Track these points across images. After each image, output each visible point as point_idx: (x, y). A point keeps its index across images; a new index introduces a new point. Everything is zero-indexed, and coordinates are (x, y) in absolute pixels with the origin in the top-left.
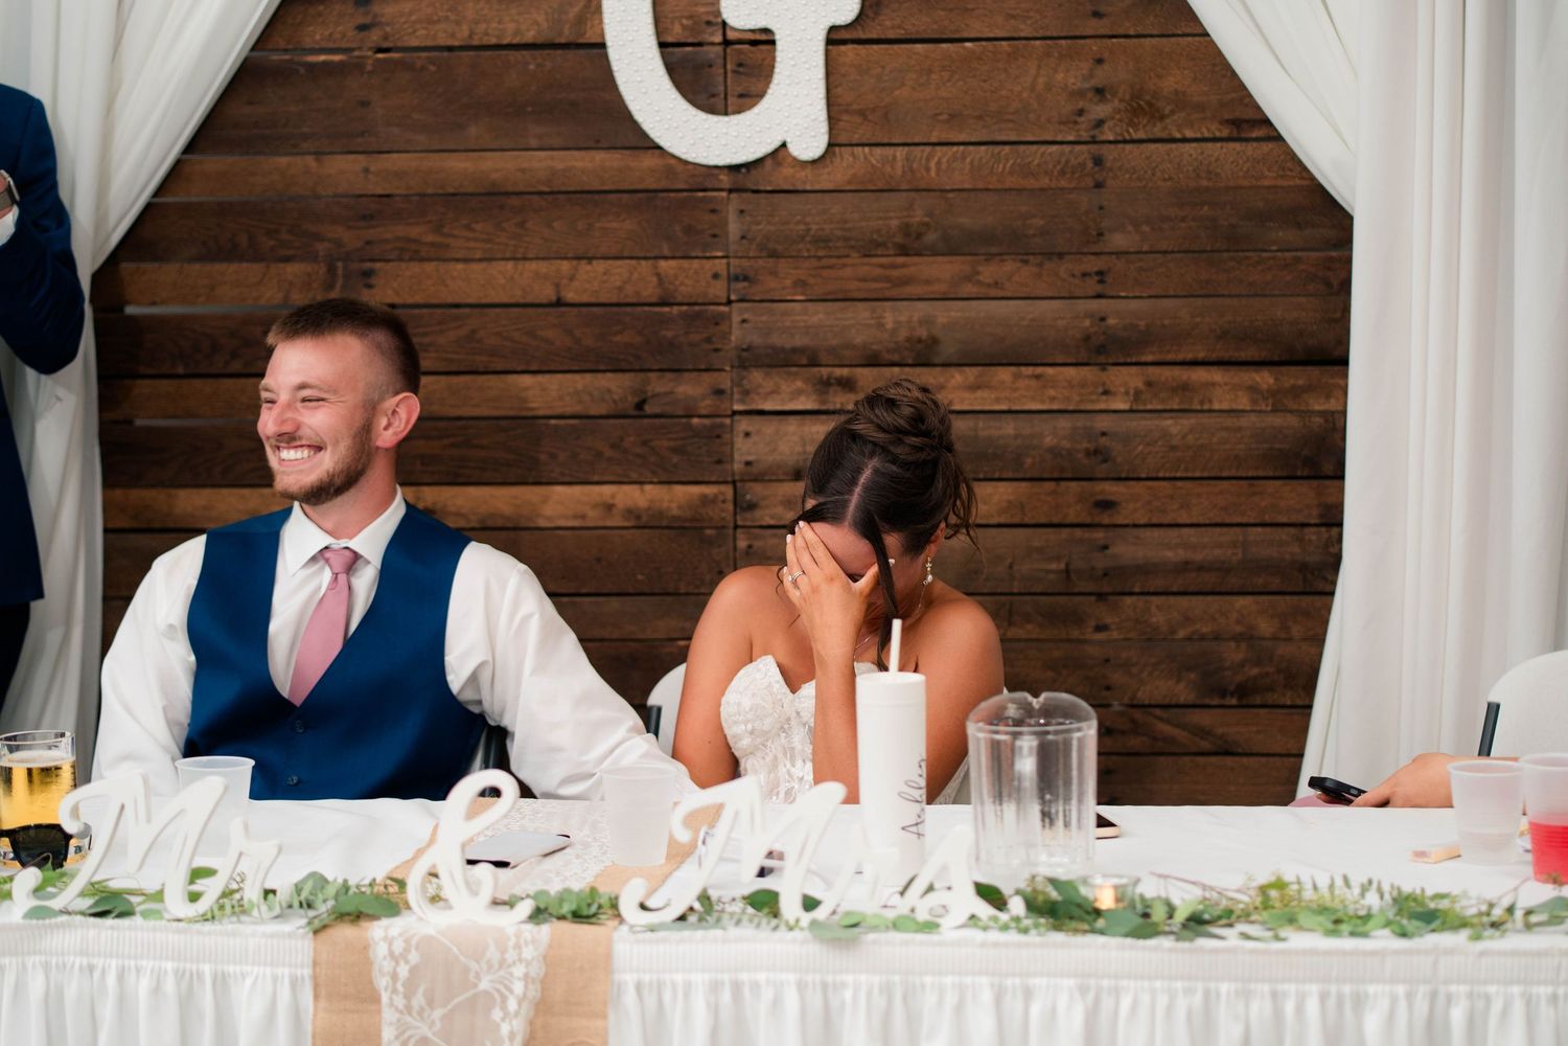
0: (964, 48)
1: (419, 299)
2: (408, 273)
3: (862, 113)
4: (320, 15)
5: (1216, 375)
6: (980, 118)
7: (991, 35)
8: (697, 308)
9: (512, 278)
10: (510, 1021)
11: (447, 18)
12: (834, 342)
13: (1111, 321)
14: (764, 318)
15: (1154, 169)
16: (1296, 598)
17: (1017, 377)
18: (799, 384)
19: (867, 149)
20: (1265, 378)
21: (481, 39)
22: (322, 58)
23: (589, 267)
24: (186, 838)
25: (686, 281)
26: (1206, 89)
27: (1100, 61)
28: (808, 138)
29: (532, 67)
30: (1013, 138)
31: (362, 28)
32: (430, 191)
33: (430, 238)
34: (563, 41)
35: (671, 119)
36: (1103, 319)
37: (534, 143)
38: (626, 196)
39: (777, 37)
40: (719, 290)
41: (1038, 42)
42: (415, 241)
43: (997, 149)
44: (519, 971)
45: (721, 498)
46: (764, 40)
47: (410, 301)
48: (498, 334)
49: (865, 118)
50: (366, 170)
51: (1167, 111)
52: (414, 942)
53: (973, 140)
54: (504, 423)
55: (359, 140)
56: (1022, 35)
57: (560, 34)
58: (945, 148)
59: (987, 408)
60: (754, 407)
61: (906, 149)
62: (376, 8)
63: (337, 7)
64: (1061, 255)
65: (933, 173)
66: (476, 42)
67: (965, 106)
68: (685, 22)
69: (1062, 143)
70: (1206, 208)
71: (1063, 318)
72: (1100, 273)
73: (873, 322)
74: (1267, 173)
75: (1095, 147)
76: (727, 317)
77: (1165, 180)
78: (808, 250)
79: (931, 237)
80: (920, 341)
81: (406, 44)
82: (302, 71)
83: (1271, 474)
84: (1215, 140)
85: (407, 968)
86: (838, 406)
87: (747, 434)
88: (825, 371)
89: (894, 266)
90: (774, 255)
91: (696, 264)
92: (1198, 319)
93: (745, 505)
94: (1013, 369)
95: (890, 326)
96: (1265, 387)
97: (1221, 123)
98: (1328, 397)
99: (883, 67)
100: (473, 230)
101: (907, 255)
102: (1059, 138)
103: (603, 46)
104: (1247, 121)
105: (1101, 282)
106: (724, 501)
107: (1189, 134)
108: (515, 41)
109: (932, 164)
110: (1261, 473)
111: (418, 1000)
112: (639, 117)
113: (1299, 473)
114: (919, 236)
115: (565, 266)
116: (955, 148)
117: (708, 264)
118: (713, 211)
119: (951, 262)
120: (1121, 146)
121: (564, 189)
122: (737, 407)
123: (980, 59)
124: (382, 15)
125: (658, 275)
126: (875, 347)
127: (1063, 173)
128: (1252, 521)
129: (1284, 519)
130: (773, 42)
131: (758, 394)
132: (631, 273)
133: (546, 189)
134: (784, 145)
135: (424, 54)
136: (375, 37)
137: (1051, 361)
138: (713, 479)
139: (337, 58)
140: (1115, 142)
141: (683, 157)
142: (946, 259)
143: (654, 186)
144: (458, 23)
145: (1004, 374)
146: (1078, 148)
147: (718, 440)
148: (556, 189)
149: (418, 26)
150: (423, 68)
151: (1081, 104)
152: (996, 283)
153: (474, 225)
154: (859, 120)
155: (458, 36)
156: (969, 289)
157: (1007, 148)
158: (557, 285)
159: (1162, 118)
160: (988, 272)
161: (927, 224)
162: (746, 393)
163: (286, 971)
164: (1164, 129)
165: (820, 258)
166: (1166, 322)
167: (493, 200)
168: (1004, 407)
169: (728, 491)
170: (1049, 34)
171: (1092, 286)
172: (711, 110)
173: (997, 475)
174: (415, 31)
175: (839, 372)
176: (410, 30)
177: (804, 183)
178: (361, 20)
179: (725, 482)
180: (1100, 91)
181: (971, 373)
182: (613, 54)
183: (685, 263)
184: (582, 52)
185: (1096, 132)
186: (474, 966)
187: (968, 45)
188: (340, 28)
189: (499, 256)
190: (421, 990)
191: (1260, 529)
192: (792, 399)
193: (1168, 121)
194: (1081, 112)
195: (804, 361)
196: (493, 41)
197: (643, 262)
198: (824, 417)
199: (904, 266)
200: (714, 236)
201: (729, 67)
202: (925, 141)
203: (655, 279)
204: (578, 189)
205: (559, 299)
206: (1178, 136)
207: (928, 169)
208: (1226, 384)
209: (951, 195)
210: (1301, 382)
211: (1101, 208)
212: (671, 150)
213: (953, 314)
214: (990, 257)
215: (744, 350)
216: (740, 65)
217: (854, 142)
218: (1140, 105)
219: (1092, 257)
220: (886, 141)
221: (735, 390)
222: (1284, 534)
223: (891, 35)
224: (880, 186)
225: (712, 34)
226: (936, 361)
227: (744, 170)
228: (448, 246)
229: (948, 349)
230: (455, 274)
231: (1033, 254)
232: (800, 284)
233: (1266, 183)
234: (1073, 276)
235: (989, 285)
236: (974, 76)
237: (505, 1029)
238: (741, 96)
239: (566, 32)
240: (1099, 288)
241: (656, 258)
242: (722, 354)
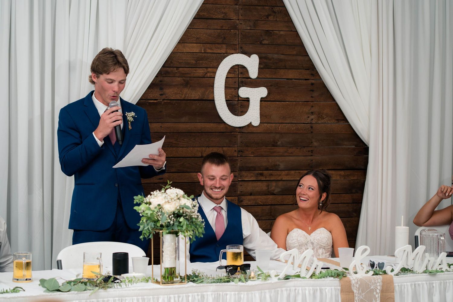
0: (286, 103)
1: (172, 156)
2: (169, 150)
3: (266, 116)
4: (152, 91)
5: (333, 172)
6: (289, 118)
7: (291, 101)
8: (231, 158)
9: (192, 151)
10: (378, 294)
11: (180, 93)
12: (259, 165)
13: (314, 161)
14: (245, 160)
15: (322, 129)
16: (348, 218)
17: (295, 173)
18: (252, 174)
19: (267, 124)
20: (342, 173)
21: (187, 98)
22: (152, 101)
23: (208, 149)
24: (306, 262)
25: (229, 152)
26: (332, 113)
27: (312, 107)
28: (256, 122)
29: (198, 105)
30: (296, 122)
31: (161, 95)
32: (175, 132)
33: (175, 142)
34: (204, 99)
35: (228, 117)
36: (312, 160)
37: (198, 121)
38: (217, 133)
39: (250, 99)
40: (236, 154)
41: (301, 102)
42: (171, 143)
43: (292, 125)
44: (378, 284)
45: (235, 199)
46: (247, 100)
47: (170, 156)
48: (189, 163)
49: (266, 117)
50: (161, 127)
51: (325, 117)
52: (359, 280)
53: (288, 122)
54: (190, 183)
55: (160, 120)
56: (297, 101)
57: (204, 97)
58: (282, 124)
59: (289, 179)
60: (243, 179)
61: (274, 124)
62: (164, 90)
63: (156, 90)
64: (304, 147)
65: (280, 129)
66: (186, 99)
67: (286, 115)
68: (230, 96)
69: (305, 123)
70: (332, 137)
71: (304, 160)
72: (312, 151)
73: (267, 161)
74: (343, 130)
75: (311, 124)
76: (237, 160)
77: (324, 132)
78: (254, 146)
79: (279, 143)
80: (276, 165)
81: (170, 99)
82: (148, 104)
83: (343, 193)
84: (334, 123)
85: (358, 285)
86: (260, 179)
87: (241, 185)
88: (257, 172)
89: (271, 149)
90: (247, 146)
91: (231, 148)
92: (330, 161)
93: (240, 201)
94: (295, 171)
95: (271, 162)
96: (342, 174)
97: (335, 120)
98: (354, 177)
99: (270, 107)
100: (184, 140)
101: (274, 147)
102: (304, 122)
103: (214, 100)
104: (340, 120)
105: (312, 153)
106: (236, 200)
107: (329, 122)
108: (194, 99)
109: (280, 127)
110: (341, 192)
111: (360, 291)
112: (221, 116)
113: (348, 192)
114: (277, 143)
115: (204, 149)
116: (284, 124)
117: (234, 148)
118: (235, 137)
119: (283, 148)
120: (316, 124)
121: (204, 132)
122: (239, 180)
123: (289, 105)
124: (166, 92)
125: (223, 150)
126: (267, 166)
127: (305, 130)
128: (339, 202)
129: (345, 202)
130: (249, 101)
131: (243, 177)
132: (218, 150)
133: (200, 132)
134: (251, 123)
135: (175, 101)
136: (164, 97)
137: (301, 169)
138: (234, 195)
139: (155, 101)
140: (315, 123)
141: (230, 125)
142: (282, 148)
143: (223, 131)
144: (182, 94)
145: (293, 172)
146: (308, 124)
147: (235, 187)
148: (202, 132)
149: (173, 95)
150: (175, 104)
151: (309, 115)
152: (292, 153)
153: (184, 139)
154: (265, 118)
155: (182, 97)
156: (286, 154)
157: (294, 124)
158: (202, 153)
159: (324, 119)
160: (290, 150)
161: (278, 140)
162: (241, 176)
163: (334, 287)
164: (324, 121)
165: (257, 147)
166: (324, 161)
167: (189, 134)
168: (293, 179)
169: (237, 198)
170: (302, 101)
171: (310, 154)
172: (235, 115)
173: (291, 194)
174: (173, 96)
175: (260, 172)
176: (172, 96)
177: (254, 131)
178: (161, 93)
179: (236, 196)
180: (312, 113)
181: (286, 172)
182: (216, 102)
183: (229, 148)
184: (209, 101)
185: (311, 121)
186: (370, 284)
187: (287, 102)
188: (156, 95)
189: (190, 146)
190: (360, 289)
191: (341, 204)
192: (250, 178)
193: (325, 119)
194: (308, 117)
195: (253, 170)
196: (190, 99)
197: (220, 148)
198: (257, 181)
199: (273, 149)
200: (235, 142)
201: (239, 106)
202: (278, 122)
203: (222, 151)
204: (207, 131)
205: (202, 156)
206: (327, 122)
207: (279, 129)
208: (335, 174)
209: (283, 134)
210: (349, 174)
211: (312, 137)
212: (228, 123)
213: (283, 159)
214: (290, 147)
215: (241, 167)
216: (241, 105)
217: (264, 122)
218: (320, 116)
219: (310, 147)
220: (270, 122)
221: (239, 176)
222: (345, 205)
223: (272, 100)
224: (269, 132)
225: (236, 99)
226: (280, 170)
227: (241, 128)
228: (179, 144)
229: (282, 166)
230: (180, 150)
231: (299, 147)
232: (253, 153)
233: (343, 132)
234: (306, 151)
235: (290, 153)
236: (288, 109)
237: (377, 296)
238: (241, 112)
239: (205, 97)
240: (312, 154)
241: (223, 147)
242: (236, 168)
